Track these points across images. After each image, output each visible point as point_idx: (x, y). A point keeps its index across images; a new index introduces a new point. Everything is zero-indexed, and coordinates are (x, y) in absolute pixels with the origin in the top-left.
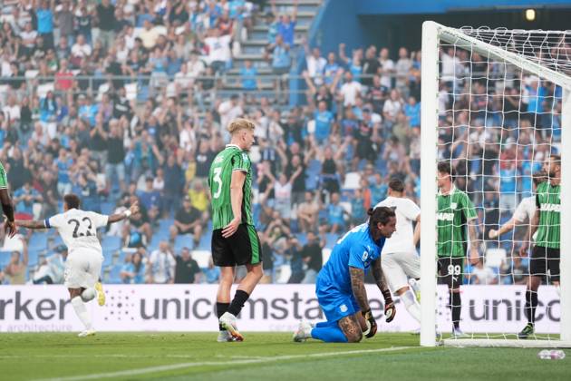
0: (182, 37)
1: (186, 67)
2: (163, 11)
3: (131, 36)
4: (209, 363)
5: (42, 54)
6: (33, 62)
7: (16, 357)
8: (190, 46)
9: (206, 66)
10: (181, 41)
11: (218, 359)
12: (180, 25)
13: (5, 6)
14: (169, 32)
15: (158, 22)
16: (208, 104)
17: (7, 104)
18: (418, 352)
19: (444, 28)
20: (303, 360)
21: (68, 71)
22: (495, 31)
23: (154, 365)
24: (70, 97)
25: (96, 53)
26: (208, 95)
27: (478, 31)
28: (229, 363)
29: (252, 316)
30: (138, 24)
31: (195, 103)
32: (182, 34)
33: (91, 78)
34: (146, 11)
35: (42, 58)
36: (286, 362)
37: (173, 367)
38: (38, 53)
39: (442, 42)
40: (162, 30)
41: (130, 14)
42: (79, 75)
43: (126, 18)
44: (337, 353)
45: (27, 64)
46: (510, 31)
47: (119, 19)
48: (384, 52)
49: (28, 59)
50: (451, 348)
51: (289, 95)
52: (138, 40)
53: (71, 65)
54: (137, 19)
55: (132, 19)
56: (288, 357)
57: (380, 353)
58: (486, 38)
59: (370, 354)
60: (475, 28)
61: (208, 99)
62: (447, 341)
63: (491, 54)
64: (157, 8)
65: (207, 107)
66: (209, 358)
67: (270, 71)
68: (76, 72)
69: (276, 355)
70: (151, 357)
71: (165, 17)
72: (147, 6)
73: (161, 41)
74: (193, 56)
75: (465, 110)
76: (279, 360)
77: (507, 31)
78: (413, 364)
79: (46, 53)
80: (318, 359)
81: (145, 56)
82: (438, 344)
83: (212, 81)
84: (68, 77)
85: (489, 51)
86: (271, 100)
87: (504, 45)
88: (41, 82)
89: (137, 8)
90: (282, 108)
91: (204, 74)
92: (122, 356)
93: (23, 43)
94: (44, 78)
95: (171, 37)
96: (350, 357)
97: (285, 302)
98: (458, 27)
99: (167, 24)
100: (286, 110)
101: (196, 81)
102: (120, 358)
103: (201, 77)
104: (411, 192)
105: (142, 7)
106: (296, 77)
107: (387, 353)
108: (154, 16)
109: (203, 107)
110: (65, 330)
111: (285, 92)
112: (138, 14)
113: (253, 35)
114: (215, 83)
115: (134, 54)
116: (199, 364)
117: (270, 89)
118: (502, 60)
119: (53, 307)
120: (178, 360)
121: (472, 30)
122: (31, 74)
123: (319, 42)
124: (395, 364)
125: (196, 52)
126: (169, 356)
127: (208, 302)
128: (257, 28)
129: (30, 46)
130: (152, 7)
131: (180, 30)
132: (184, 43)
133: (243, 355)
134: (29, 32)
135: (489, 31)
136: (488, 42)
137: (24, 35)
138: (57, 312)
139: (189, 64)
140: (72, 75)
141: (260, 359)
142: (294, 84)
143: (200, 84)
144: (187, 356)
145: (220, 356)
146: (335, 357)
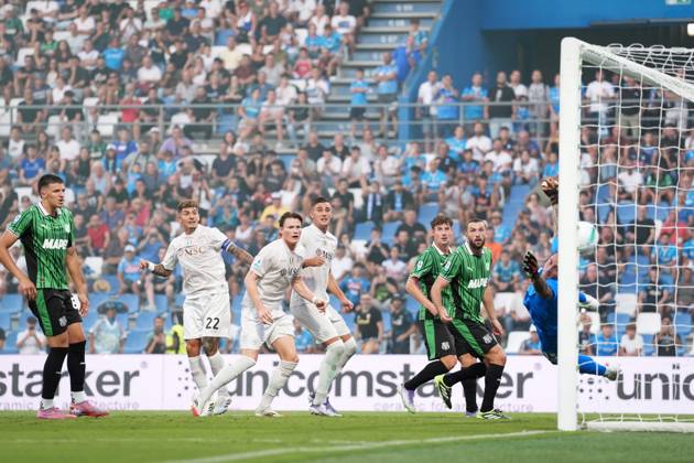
0: (270, 57)
1: (275, 95)
2: (248, 26)
3: (208, 56)
4: (304, 449)
5: (104, 78)
6: (93, 88)
7: (75, 441)
8: (280, 68)
9: (298, 91)
10: (268, 62)
11: (315, 445)
12: (269, 43)
13: (60, 21)
14: (254, 52)
15: (242, 38)
16: (301, 137)
17: (62, 138)
18: (556, 438)
19: (588, 46)
20: (417, 447)
21: (135, 98)
22: (650, 50)
23: (237, 452)
24: (136, 130)
25: (168, 76)
26: (301, 127)
27: (629, 49)
28: (329, 449)
29: (354, 393)
30: (217, 42)
31: (286, 137)
32: (271, 53)
33: (161, 106)
34: (228, 26)
35: (104, 82)
36: (397, 449)
37: (261, 453)
38: (99, 77)
39: (584, 63)
40: (246, 49)
41: (209, 30)
42: (147, 103)
43: (204, 34)
44: (458, 438)
45: (86, 90)
46: (667, 50)
47: (195, 35)
48: (516, 75)
49: (87, 84)
50: (597, 433)
51: (399, 126)
52: (218, 60)
53: (137, 92)
54: (217, 35)
55: (210, 35)
56: (398, 442)
57: (511, 438)
58: (639, 59)
59: (497, 440)
60: (625, 46)
61: (301, 132)
62: (592, 424)
63: (644, 77)
64: (240, 23)
65: (300, 141)
66: (303, 443)
67: (375, 98)
68: (143, 100)
69: (384, 440)
70: (234, 442)
71: (250, 34)
72: (228, 20)
73: (246, 62)
74: (284, 80)
75: (612, 145)
76: (388, 447)
77: (664, 49)
78: (550, 452)
79: (108, 77)
80: (434, 446)
81: (226, 80)
82: (580, 427)
83: (307, 109)
84: (135, 106)
85: (642, 74)
86: (376, 133)
87: (660, 66)
88: (103, 111)
89: (217, 22)
90: (390, 142)
91: (297, 102)
92: (200, 440)
93: (82, 65)
94: (108, 106)
95: (258, 58)
96: (474, 442)
97: (394, 376)
98: (604, 44)
99: (252, 41)
100: (396, 144)
101: (287, 110)
102: (197, 443)
103: (293, 105)
104: (546, 245)
105: (222, 21)
106: (407, 105)
107: (517, 438)
108: (237, 32)
109: (294, 141)
110: (131, 409)
111: (395, 122)
112: (218, 29)
113: (355, 55)
114: (310, 113)
115: (214, 78)
116: (292, 450)
117: (377, 119)
118: (659, 85)
119: (117, 381)
120: (266, 446)
121: (622, 49)
122: (90, 102)
123: (435, 64)
124: (528, 451)
125: (287, 76)
126: (256, 440)
127: (301, 376)
128: (359, 46)
129: (89, 68)
130: (235, 21)
131: (267, 49)
132: (272, 66)
133: (345, 439)
134: (88, 52)
135: (643, 49)
136: (641, 63)
137: (83, 56)
138: (121, 387)
139: (278, 90)
140: (139, 103)
141: (364, 445)
142: (404, 114)
143: (292, 113)
144: (277, 441)
145: (317, 441)
146: (456, 443)
